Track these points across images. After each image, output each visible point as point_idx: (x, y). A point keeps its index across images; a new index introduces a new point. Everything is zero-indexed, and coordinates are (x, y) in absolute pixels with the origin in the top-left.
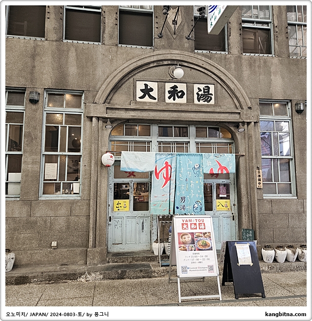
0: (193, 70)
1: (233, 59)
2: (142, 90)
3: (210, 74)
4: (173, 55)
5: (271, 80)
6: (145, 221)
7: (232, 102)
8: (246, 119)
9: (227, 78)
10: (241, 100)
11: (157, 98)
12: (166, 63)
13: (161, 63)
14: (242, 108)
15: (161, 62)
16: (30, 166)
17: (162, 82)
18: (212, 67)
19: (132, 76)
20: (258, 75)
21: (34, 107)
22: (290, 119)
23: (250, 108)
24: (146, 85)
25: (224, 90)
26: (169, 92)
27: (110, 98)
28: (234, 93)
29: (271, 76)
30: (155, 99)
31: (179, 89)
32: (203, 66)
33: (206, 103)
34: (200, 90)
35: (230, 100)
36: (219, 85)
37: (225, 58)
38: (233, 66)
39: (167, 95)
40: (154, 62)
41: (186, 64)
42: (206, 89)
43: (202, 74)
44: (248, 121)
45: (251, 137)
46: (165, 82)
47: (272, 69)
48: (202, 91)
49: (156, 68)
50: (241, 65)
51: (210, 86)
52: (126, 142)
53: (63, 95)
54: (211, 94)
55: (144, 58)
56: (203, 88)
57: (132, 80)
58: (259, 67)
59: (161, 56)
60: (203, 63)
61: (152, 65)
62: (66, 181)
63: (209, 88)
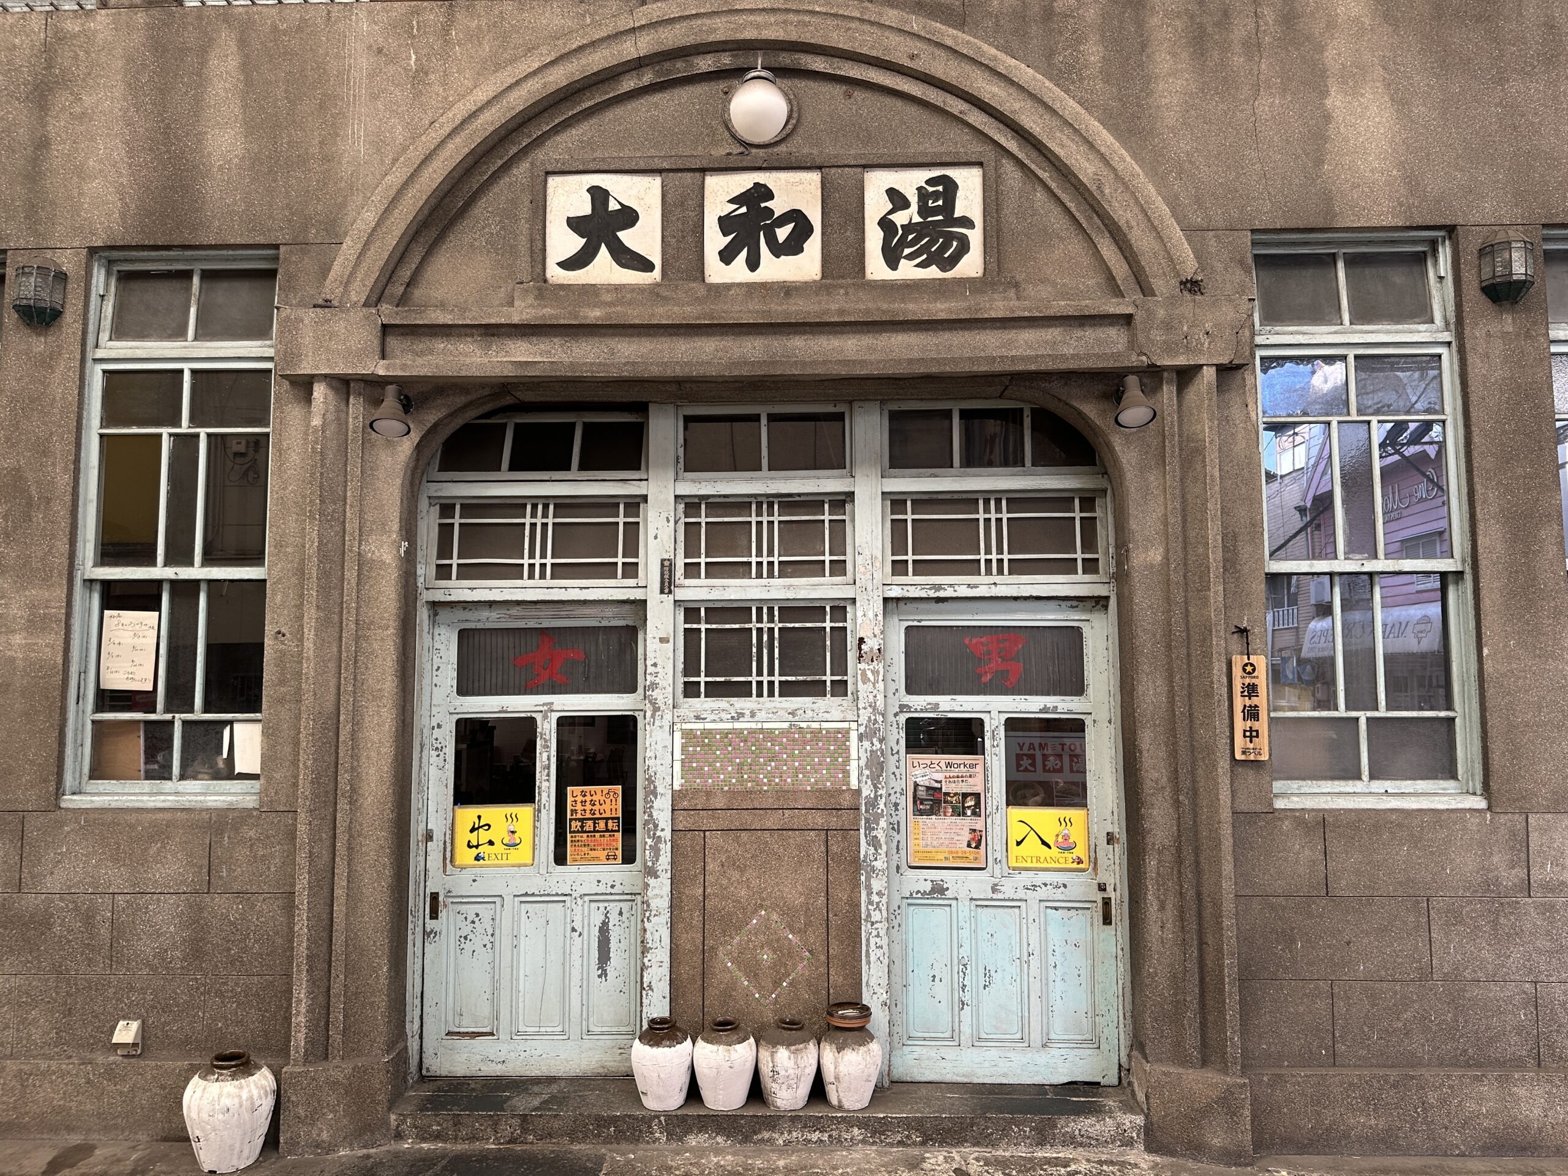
0: (859, 95)
2: (575, 224)
3: (956, 106)
4: (741, 19)
5: (1327, 118)
6: (614, 918)
7: (1086, 260)
8: (1170, 348)
9: (1055, 122)
10: (1141, 240)
11: (656, 259)
12: (705, 64)
13: (680, 68)
14: (1146, 289)
15: (680, 64)
16: (18, 639)
17: (682, 176)
18: (967, 68)
19: (525, 151)
20: (1246, 92)
21: (39, 344)
22: (1446, 337)
23: (1192, 286)
24: (599, 195)
25: (1040, 195)
26: (726, 224)
27: (406, 273)
28: (1095, 207)
29: (1324, 93)
30: (646, 265)
31: (778, 206)
32: (917, 65)
33: (933, 272)
34: (898, 200)
35: (1075, 246)
36: (1008, 166)
38: (1093, 53)
39: (715, 240)
40: (638, 64)
41: (819, 64)
42: (936, 195)
43: (912, 110)
44: (1181, 360)
45: (1199, 451)
46: (704, 171)
47: (1329, 54)
48: (914, 207)
49: (657, 98)
50: (1144, 46)
51: (955, 174)
52: (516, 506)
53: (187, 275)
54: (967, 222)
55: (581, 48)
56: (920, 189)
57: (522, 171)
58: (1253, 47)
59: (679, 29)
60: (917, 46)
61: (629, 84)
62: (198, 715)
63: (950, 187)
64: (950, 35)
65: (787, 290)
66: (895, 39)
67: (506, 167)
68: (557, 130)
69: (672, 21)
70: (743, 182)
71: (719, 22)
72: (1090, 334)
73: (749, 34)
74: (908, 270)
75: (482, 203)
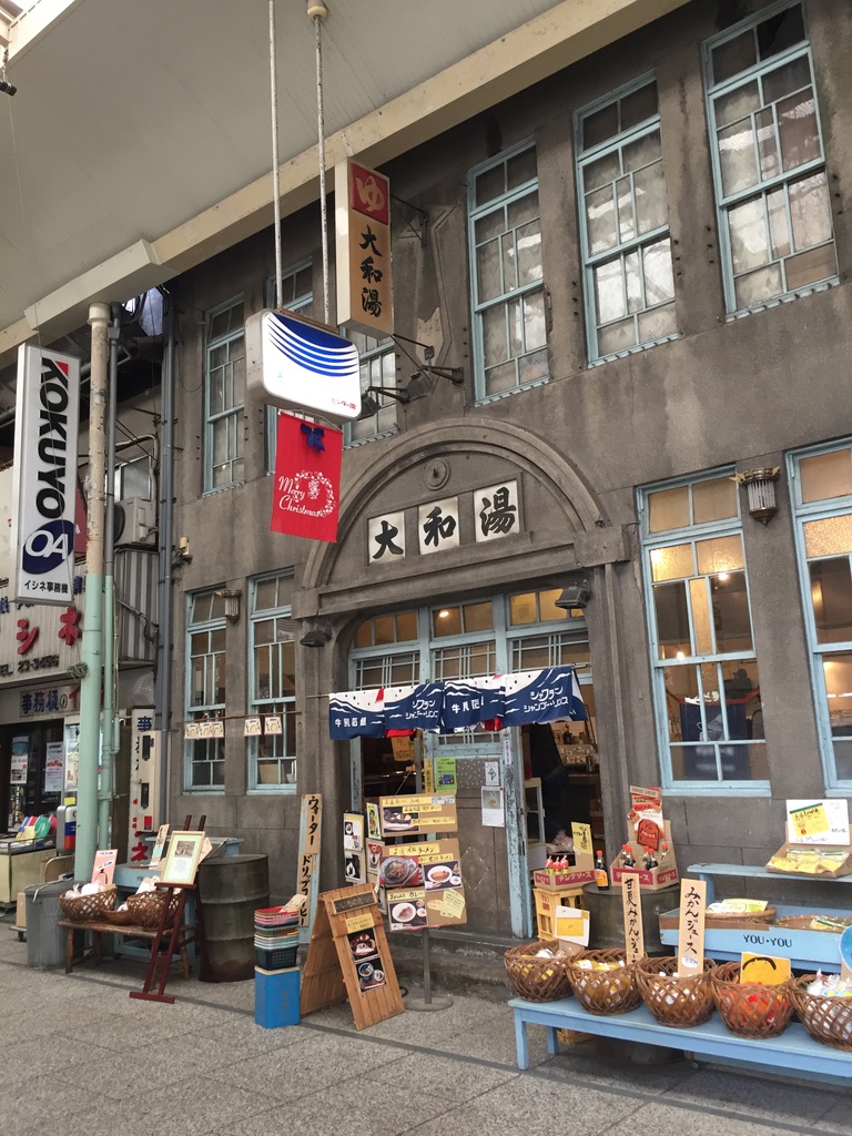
0: (471, 457)
1: (559, 393)
2: (378, 539)
3: (505, 454)
4: (424, 437)
5: (667, 418)
7: (563, 517)
11: (404, 548)
12: (415, 459)
13: (407, 463)
15: (407, 461)
17: (411, 510)
19: (361, 511)
20: (627, 414)
22: (740, 524)
23: (600, 523)
24: (385, 524)
25: (541, 488)
26: (427, 527)
27: (328, 570)
30: (400, 551)
31: (443, 516)
32: (487, 440)
33: (501, 534)
34: (486, 501)
35: (557, 510)
36: (526, 477)
37: (541, 397)
38: (560, 412)
39: (423, 535)
40: (393, 465)
41: (454, 448)
42: (501, 498)
43: (492, 459)
44: (596, 563)
46: (418, 506)
47: (666, 382)
48: (493, 505)
49: (403, 477)
50: (582, 402)
51: (507, 486)
52: (378, 660)
53: (275, 580)
54: (513, 508)
55: (373, 465)
56: (495, 496)
57: (361, 519)
58: (630, 389)
59: (404, 447)
60: (485, 432)
61: (391, 474)
62: (285, 758)
63: (505, 491)
64: (497, 424)
65: (446, 553)
66: (477, 430)
67: (356, 519)
68: (371, 499)
69: (400, 445)
70: (430, 508)
71: (417, 440)
72: (560, 555)
73: (426, 443)
74: (492, 535)
75: (351, 536)
